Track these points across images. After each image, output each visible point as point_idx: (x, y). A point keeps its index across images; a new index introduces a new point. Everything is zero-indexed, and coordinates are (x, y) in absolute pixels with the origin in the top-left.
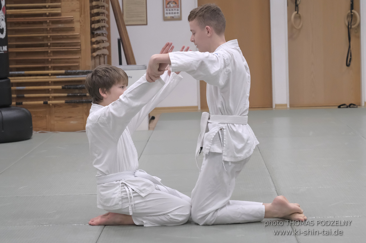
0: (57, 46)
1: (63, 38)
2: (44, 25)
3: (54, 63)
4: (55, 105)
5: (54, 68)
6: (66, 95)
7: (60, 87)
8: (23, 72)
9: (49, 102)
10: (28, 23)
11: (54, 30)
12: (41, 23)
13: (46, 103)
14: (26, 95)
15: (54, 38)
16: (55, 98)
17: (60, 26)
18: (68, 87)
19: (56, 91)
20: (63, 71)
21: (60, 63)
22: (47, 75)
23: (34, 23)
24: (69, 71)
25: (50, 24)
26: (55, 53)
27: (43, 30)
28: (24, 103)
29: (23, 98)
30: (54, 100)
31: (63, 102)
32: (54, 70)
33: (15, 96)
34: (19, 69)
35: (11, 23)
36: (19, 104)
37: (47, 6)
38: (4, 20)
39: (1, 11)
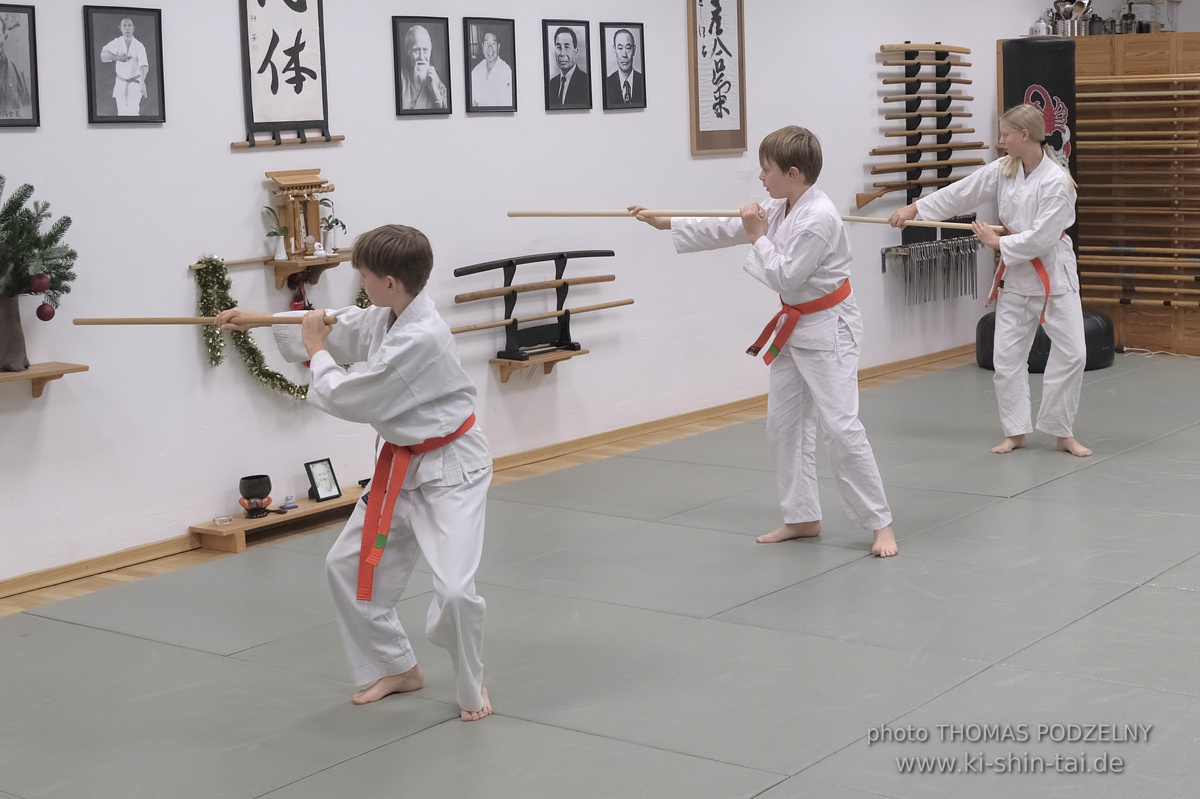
0: (1191, 206)
3: (1186, 235)
4: (1185, 309)
5: (1187, 245)
7: (1191, 278)
8: (1132, 249)
9: (1172, 303)
10: (1147, 164)
12: (1168, 164)
13: (1167, 303)
14: (1136, 288)
16: (1186, 296)
19: (1186, 284)
22: (1170, 255)
23: (1156, 164)
26: (1189, 218)
27: (1169, 178)
28: (1132, 302)
29: (1134, 290)
30: (1184, 300)
31: (1196, 303)
32: (1186, 247)
33: (1120, 288)
34: (1128, 243)
35: (1120, 163)
36: (1125, 302)
37: (1175, 135)
38: (1067, 165)
39: (1062, 150)
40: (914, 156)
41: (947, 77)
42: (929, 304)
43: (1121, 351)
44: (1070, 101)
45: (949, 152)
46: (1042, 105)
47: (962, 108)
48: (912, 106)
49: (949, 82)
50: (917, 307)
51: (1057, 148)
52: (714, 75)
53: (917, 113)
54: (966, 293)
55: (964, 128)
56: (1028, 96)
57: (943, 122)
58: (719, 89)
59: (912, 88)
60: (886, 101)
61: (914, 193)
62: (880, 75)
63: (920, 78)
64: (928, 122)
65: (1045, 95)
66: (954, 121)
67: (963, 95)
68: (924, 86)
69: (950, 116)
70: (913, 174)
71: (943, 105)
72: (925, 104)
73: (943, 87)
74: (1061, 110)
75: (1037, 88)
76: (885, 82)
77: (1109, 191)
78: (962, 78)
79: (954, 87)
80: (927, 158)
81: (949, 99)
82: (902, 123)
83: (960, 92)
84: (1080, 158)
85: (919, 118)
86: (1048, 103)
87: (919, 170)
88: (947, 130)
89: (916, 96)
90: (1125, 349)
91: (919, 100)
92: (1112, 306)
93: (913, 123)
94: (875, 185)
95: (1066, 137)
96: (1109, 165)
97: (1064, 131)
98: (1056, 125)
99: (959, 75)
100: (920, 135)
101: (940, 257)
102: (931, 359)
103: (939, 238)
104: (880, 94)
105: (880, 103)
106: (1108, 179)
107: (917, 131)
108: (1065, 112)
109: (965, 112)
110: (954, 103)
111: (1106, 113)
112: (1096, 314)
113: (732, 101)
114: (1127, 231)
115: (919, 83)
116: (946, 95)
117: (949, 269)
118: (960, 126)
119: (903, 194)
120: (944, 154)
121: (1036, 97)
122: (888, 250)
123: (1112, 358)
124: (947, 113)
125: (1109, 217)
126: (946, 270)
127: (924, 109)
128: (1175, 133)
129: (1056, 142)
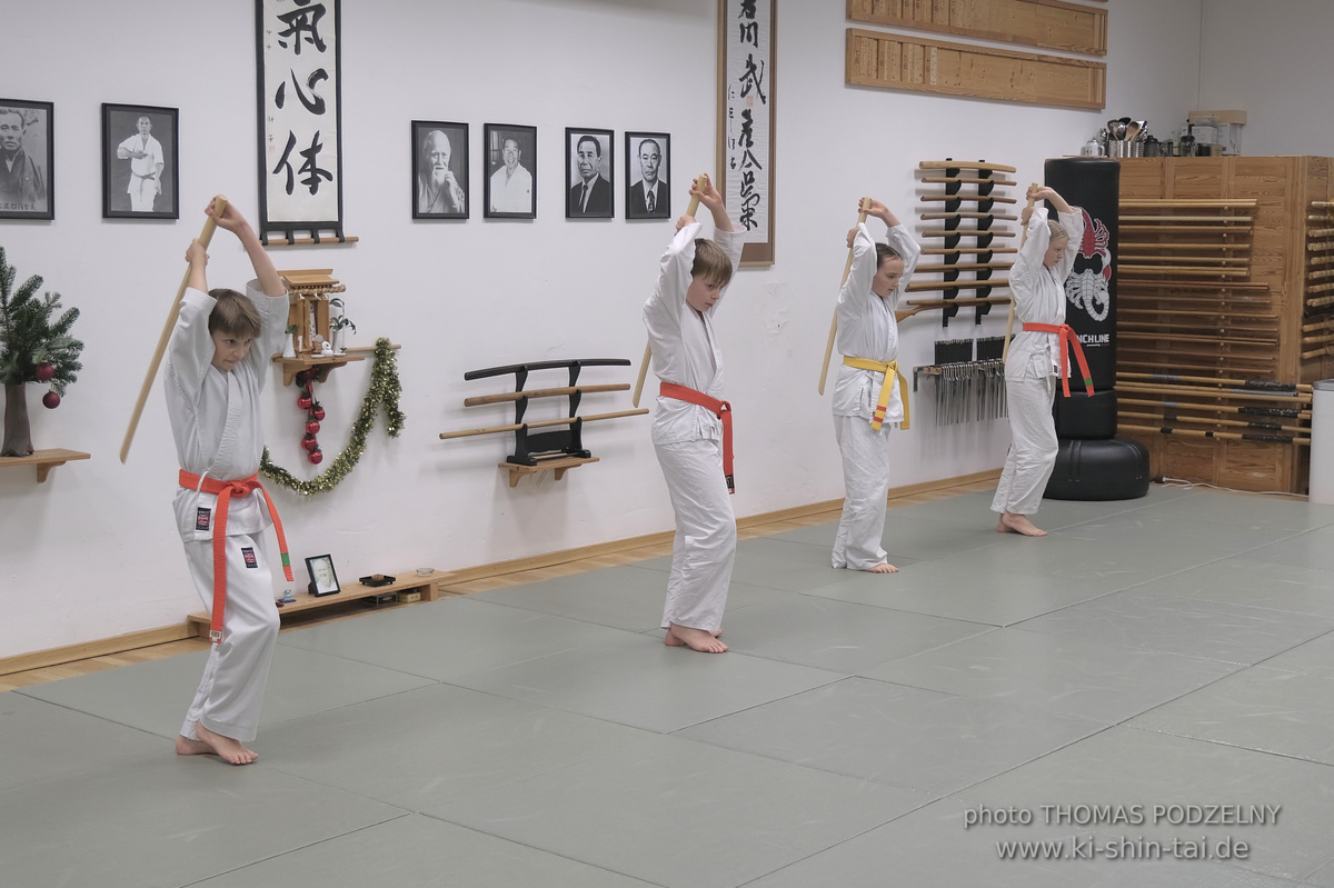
0: (1238, 336)
1: (1250, 321)
2: (1220, 295)
3: (1232, 364)
4: (1228, 441)
5: (1232, 375)
6: (1246, 424)
7: (1236, 409)
8: (1175, 377)
9: (1215, 434)
10: (1194, 291)
11: (1237, 306)
12: (1215, 291)
13: (1209, 435)
14: (1178, 418)
15: (1236, 321)
16: (1231, 428)
17: (1247, 299)
18: (1251, 410)
19: (1231, 416)
20: (1243, 382)
21: (1241, 365)
22: (1214, 385)
23: (1203, 291)
24: (1252, 382)
25: (1230, 295)
26: (1235, 347)
27: (1215, 306)
28: (1174, 431)
29: (1176, 420)
30: (1227, 432)
31: (1239, 436)
32: (1231, 377)
33: (1162, 416)
34: (1171, 371)
35: (1166, 289)
36: (1166, 431)
37: (1224, 263)
38: (1106, 289)
39: (1101, 274)
40: (951, 275)
41: (990, 196)
42: (963, 425)
43: (1159, 481)
44: (1112, 224)
45: (989, 271)
47: (1005, 228)
48: (952, 223)
49: (991, 201)
50: (950, 428)
51: (1096, 272)
52: (743, 187)
53: (956, 231)
54: (1001, 416)
55: (1007, 248)
57: (984, 241)
58: (747, 202)
59: (952, 205)
60: (923, 218)
61: (950, 311)
62: (918, 192)
63: (961, 196)
64: (967, 241)
66: (996, 241)
67: (1007, 214)
68: (964, 204)
69: (991, 235)
70: (951, 292)
71: (984, 223)
72: (963, 222)
73: (985, 205)
74: (1102, 233)
76: (923, 199)
77: (1153, 317)
78: (1006, 197)
79: (996, 205)
80: (966, 277)
81: (991, 218)
82: (942, 241)
83: (1004, 211)
84: (1121, 282)
85: (958, 236)
86: (1089, 225)
87: (955, 290)
88: (987, 250)
89: (956, 214)
90: (1164, 479)
91: (959, 217)
92: (1154, 434)
93: (951, 241)
94: (908, 303)
95: (1106, 260)
96: (1154, 291)
97: (1104, 254)
98: (1096, 248)
99: (1003, 194)
100: (958, 253)
101: (975, 378)
102: (961, 481)
103: (974, 358)
104: (917, 210)
105: (917, 220)
106: (1153, 305)
107: (955, 250)
108: (1106, 235)
109: (1009, 232)
110: (995, 222)
111: (1154, 237)
112: (1131, 442)
113: (761, 214)
114: (1172, 358)
115: (959, 200)
116: (988, 214)
117: (984, 390)
118: (1003, 246)
119: (940, 312)
120: (984, 274)
122: (920, 369)
123: (1147, 488)
124: (988, 232)
125: (1153, 343)
126: (981, 392)
127: (962, 228)
128: (1224, 260)
129: (1096, 265)
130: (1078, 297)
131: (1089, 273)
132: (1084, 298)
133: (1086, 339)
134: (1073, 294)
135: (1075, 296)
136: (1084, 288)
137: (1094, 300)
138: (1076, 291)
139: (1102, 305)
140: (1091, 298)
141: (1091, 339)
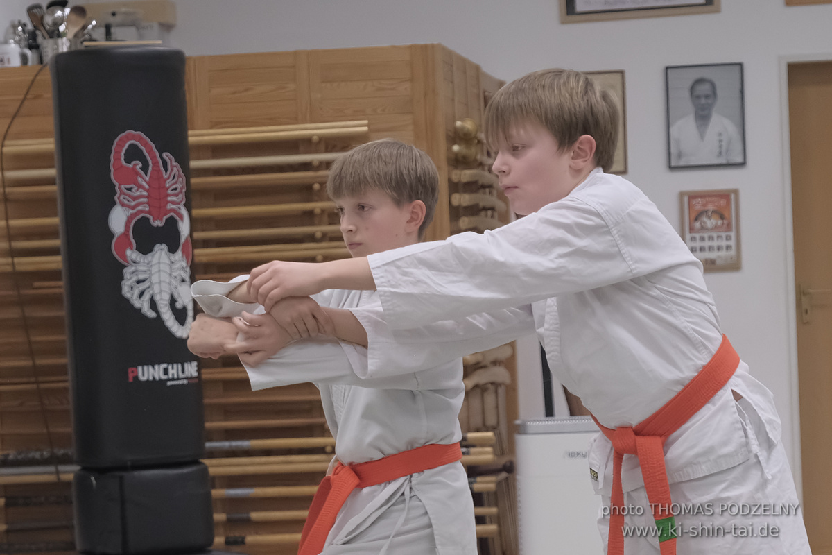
8: (246, 444)
14: (256, 516)
22: (320, 450)
28: (250, 539)
29: (248, 523)
36: (235, 542)
37: (318, 235)
38: (188, 280)
39: (179, 254)
46: (145, 168)
51: (173, 250)
56: (118, 152)
65: (150, 151)
74: (174, 181)
75: (133, 137)
86: (156, 164)
95: (184, 228)
97: (181, 217)
98: (170, 206)
108: (181, 183)
121: (134, 154)
128: (318, 230)
129: (169, 237)
130: (147, 297)
131: (161, 251)
132: (157, 298)
133: (166, 372)
134: (136, 292)
135: (141, 294)
136: (155, 279)
137: (173, 301)
138: (142, 286)
139: (184, 309)
140: (167, 297)
141: (174, 370)
